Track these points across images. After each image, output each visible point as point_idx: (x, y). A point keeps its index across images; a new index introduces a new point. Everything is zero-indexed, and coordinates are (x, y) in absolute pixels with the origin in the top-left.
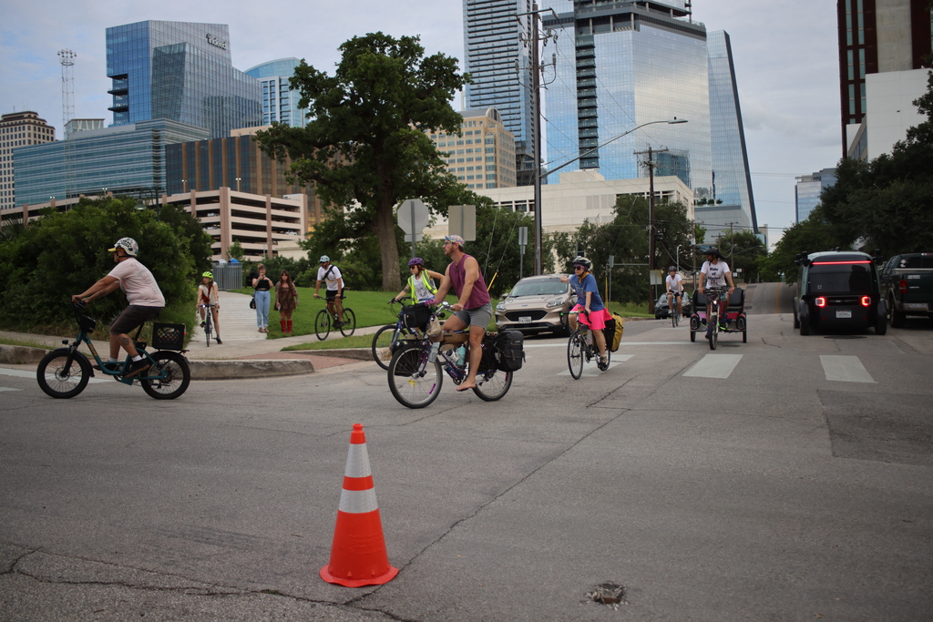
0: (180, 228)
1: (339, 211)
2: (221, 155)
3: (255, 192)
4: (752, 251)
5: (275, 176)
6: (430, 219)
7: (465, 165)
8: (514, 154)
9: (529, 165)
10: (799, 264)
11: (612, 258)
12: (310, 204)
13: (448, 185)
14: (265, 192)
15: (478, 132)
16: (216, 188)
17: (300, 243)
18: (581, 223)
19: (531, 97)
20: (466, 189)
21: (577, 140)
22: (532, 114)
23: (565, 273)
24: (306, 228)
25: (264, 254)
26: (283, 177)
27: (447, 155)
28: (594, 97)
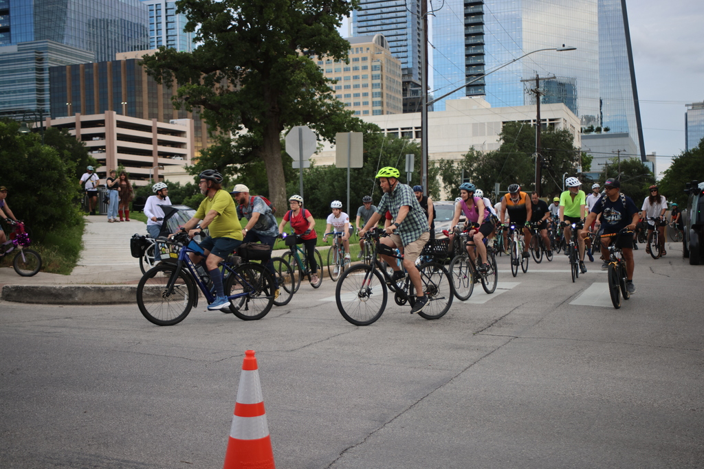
0: (66, 152)
1: (226, 137)
2: (107, 78)
3: (141, 116)
4: (640, 179)
5: (161, 101)
6: (317, 145)
7: (352, 91)
8: (400, 81)
9: (415, 92)
10: (688, 193)
11: (498, 186)
12: (197, 129)
13: (335, 112)
14: (151, 117)
15: (364, 59)
16: (103, 112)
17: (187, 168)
18: (466, 150)
19: (419, 23)
20: (352, 116)
21: (464, 68)
22: (419, 40)
23: (450, 200)
24: (192, 153)
25: (150, 178)
26: (170, 102)
27: (335, 82)
28: (482, 24)
